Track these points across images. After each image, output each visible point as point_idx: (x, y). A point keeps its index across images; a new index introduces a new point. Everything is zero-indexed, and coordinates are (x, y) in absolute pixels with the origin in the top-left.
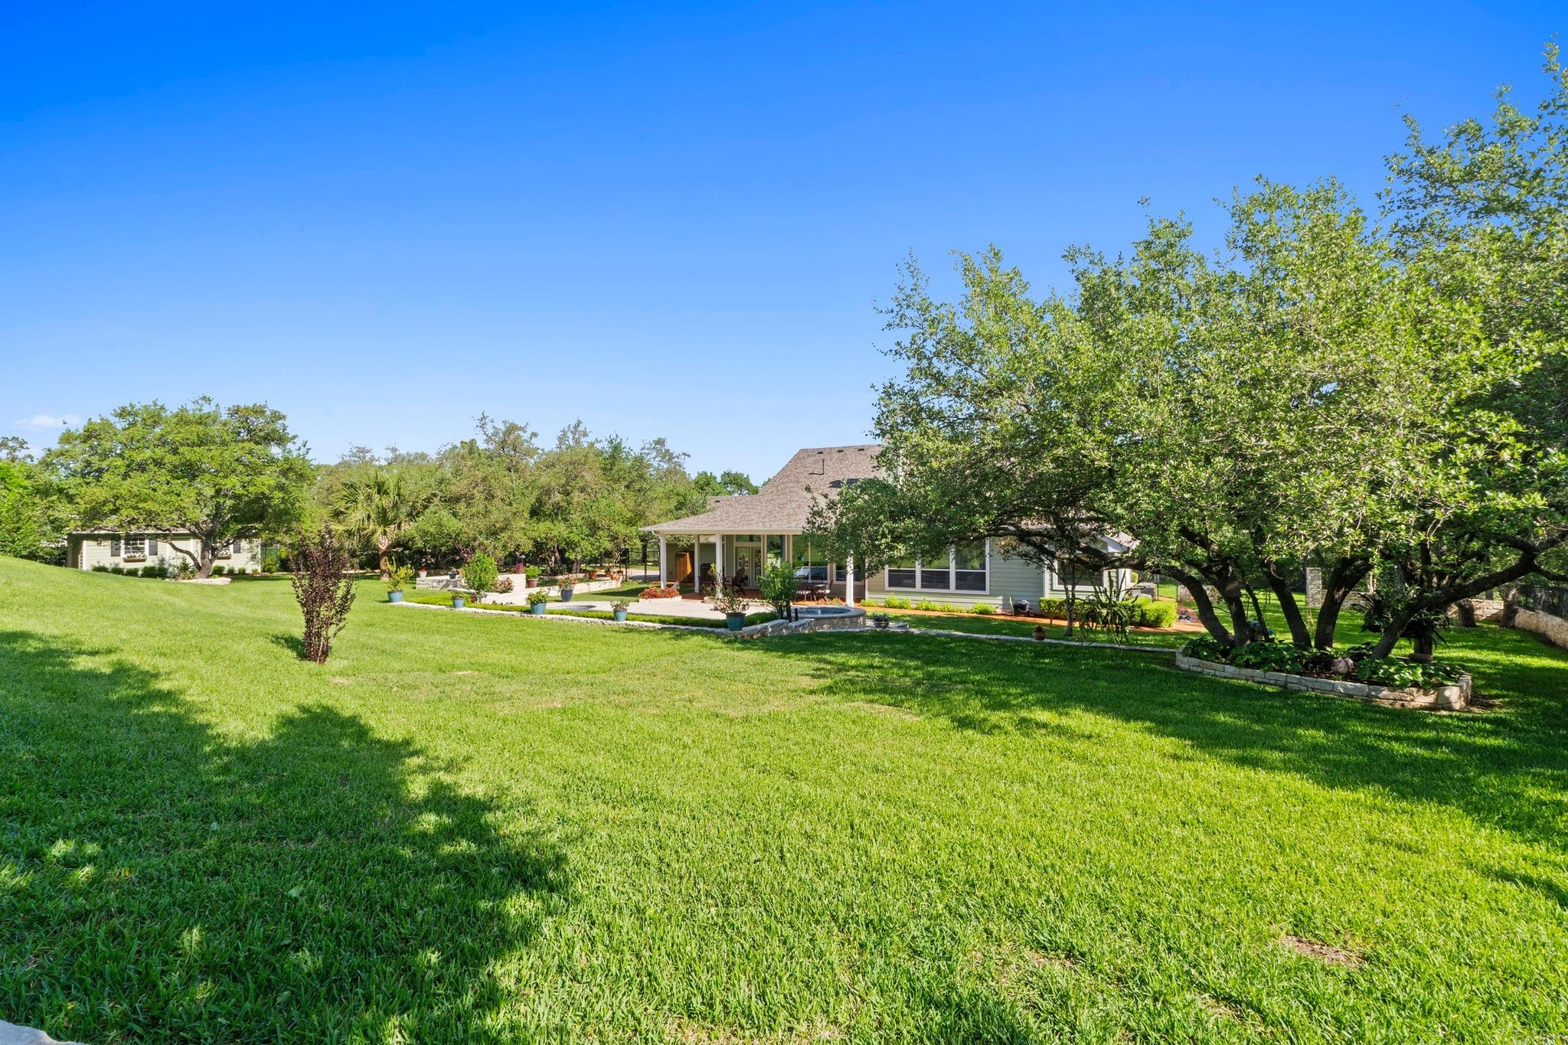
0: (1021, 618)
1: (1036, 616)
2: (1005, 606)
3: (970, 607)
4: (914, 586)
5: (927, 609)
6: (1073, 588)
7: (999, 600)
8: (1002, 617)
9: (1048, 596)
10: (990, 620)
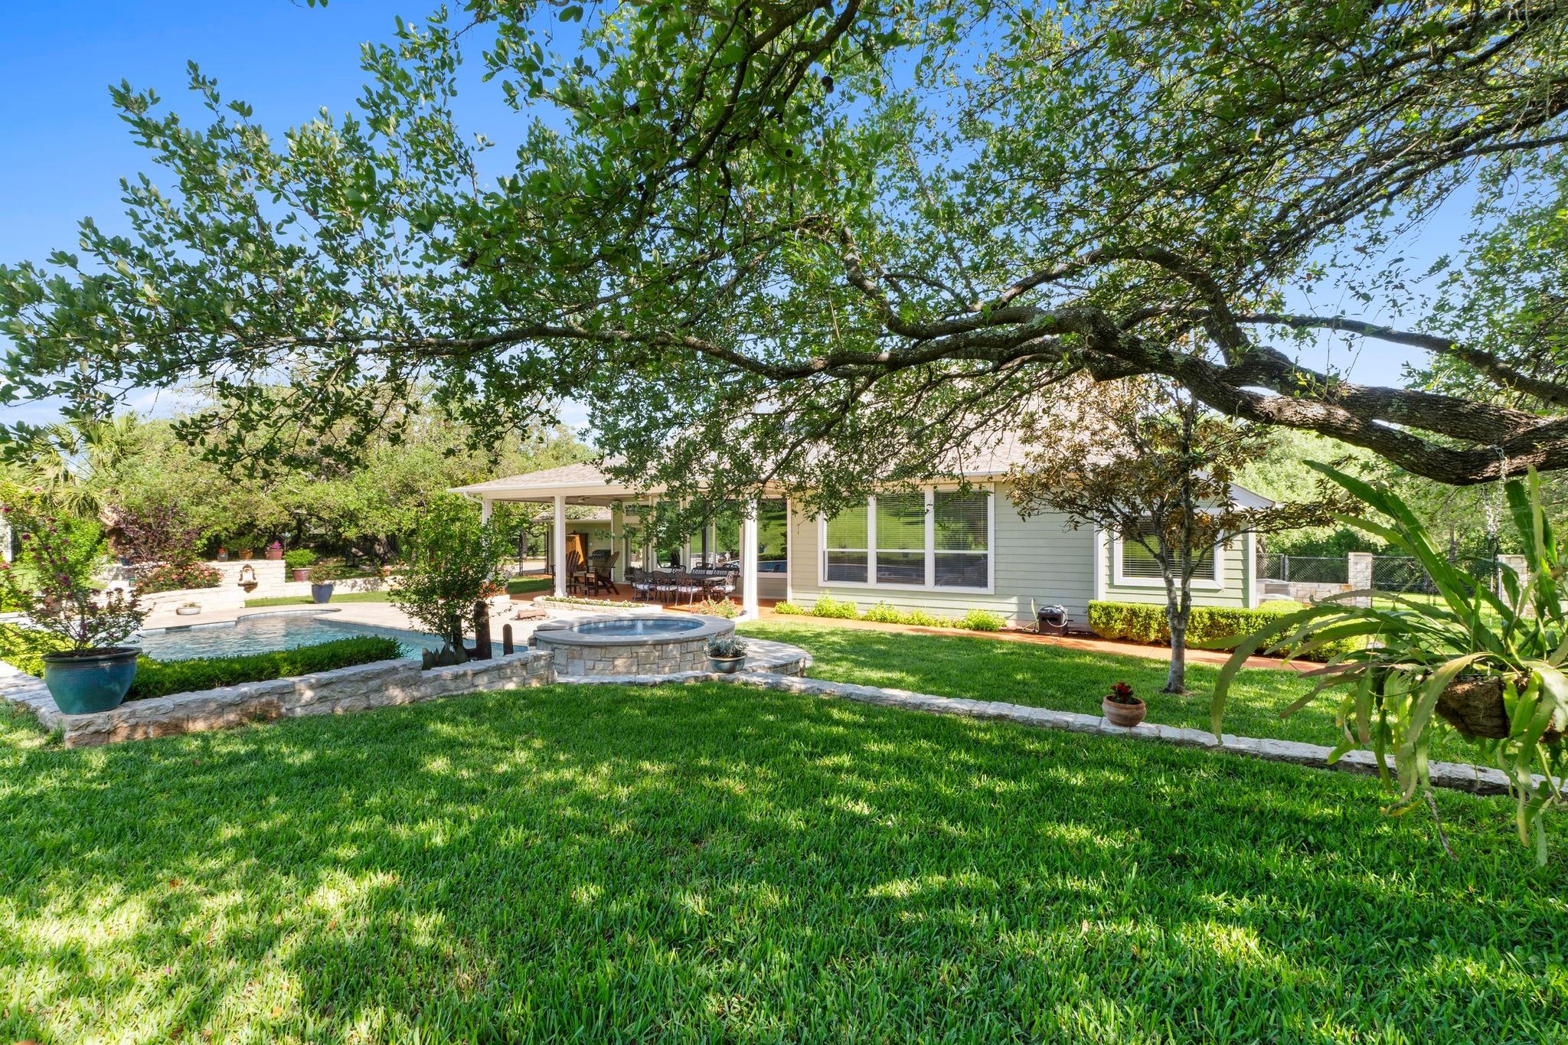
0: (1051, 640)
1: (1081, 634)
2: (1022, 614)
3: (960, 617)
4: (864, 580)
5: (883, 620)
6: (1184, 583)
7: (1011, 605)
8: (1016, 637)
9: (1104, 597)
10: (991, 643)
